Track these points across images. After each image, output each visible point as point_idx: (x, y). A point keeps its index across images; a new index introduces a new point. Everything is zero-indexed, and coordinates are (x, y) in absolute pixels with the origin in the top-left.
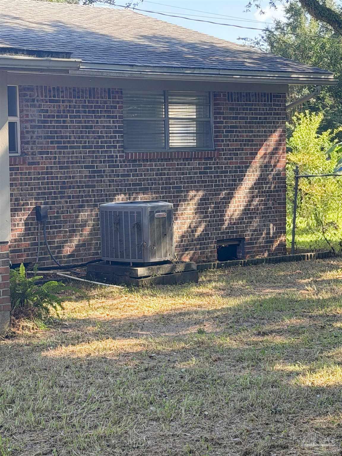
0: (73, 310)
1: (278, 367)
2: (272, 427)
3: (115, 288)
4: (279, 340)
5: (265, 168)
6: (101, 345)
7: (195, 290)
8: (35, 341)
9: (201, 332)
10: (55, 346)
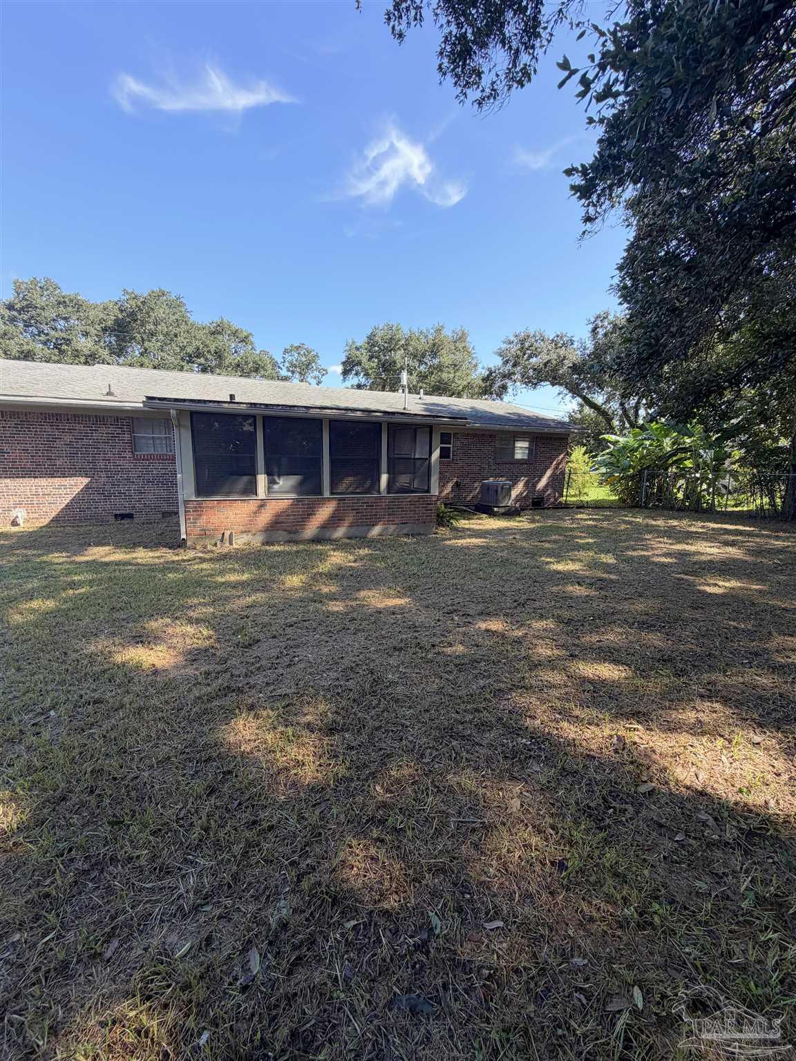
0: (465, 524)
1: (543, 559)
2: (531, 589)
3: (484, 516)
4: (547, 545)
5: (557, 468)
6: (469, 540)
7: (518, 519)
8: (444, 536)
9: (514, 538)
10: (450, 539)
